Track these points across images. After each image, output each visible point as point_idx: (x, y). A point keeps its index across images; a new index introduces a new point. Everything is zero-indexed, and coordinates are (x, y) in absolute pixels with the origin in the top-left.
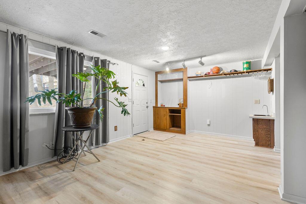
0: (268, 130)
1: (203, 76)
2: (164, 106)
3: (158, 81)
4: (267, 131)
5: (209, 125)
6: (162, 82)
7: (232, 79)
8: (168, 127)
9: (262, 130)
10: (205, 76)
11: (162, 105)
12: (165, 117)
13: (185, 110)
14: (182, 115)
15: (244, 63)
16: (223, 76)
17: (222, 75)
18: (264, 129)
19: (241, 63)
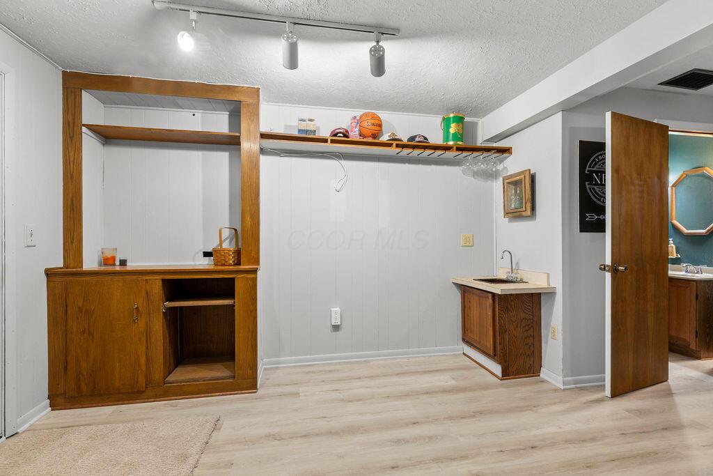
0: (529, 322)
1: (325, 141)
2: (123, 263)
3: (84, 129)
4: (527, 328)
5: (336, 328)
6: (109, 136)
7: (407, 165)
8: (158, 373)
9: (517, 327)
10: (333, 141)
11: (108, 261)
12: (142, 322)
13: (255, 280)
14: (239, 301)
15: (446, 121)
16: (393, 151)
17: (390, 145)
18: (521, 322)
19: (437, 120)
